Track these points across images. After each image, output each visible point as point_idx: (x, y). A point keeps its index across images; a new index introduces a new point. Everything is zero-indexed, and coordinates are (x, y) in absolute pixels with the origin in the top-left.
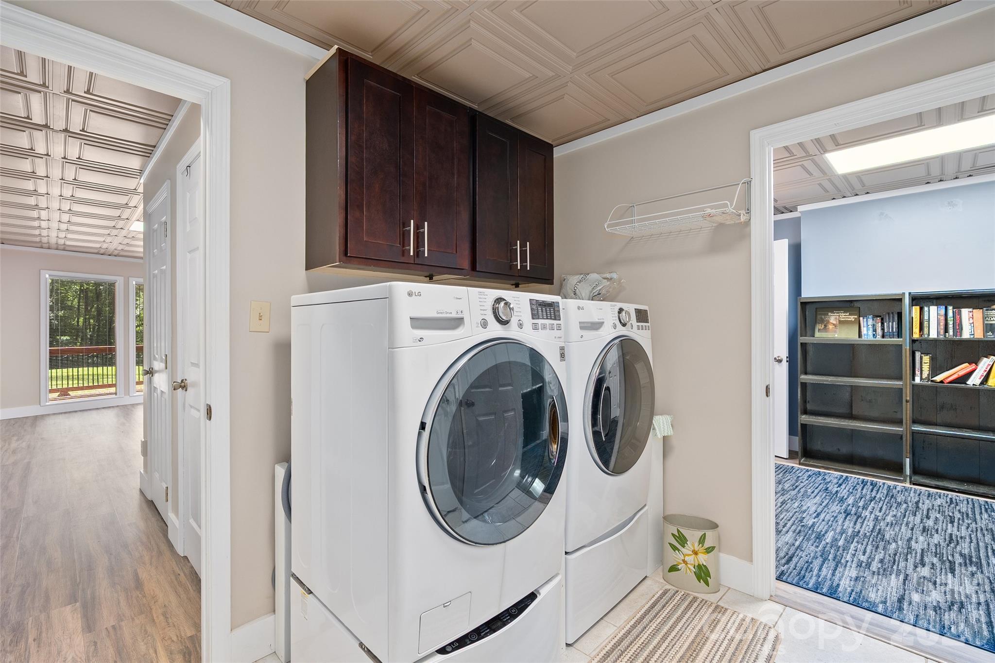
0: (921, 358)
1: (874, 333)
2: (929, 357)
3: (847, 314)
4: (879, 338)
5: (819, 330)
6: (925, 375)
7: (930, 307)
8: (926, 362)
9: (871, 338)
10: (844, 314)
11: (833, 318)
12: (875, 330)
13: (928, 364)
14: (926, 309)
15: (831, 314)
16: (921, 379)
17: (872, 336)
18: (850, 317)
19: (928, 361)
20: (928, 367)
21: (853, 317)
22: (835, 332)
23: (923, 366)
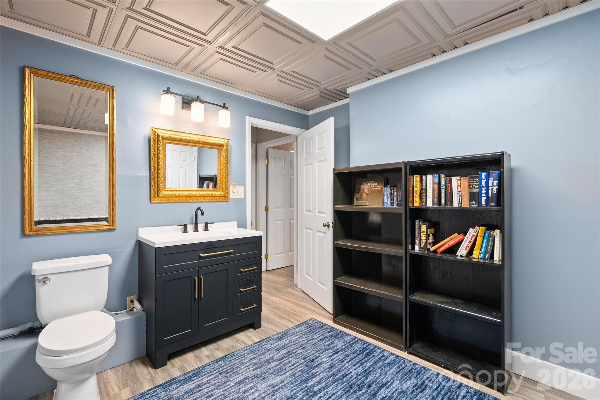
0: (420, 227)
1: (392, 201)
2: (425, 226)
3: (376, 184)
4: (395, 206)
5: (357, 198)
6: (423, 244)
7: (427, 175)
8: (424, 230)
9: (389, 206)
10: (374, 184)
11: (367, 187)
12: (392, 199)
13: (425, 233)
14: (424, 177)
15: (366, 184)
16: (420, 248)
17: (390, 204)
18: (378, 186)
19: (425, 230)
20: (425, 236)
21: (380, 186)
22: (367, 200)
23: (422, 235)
